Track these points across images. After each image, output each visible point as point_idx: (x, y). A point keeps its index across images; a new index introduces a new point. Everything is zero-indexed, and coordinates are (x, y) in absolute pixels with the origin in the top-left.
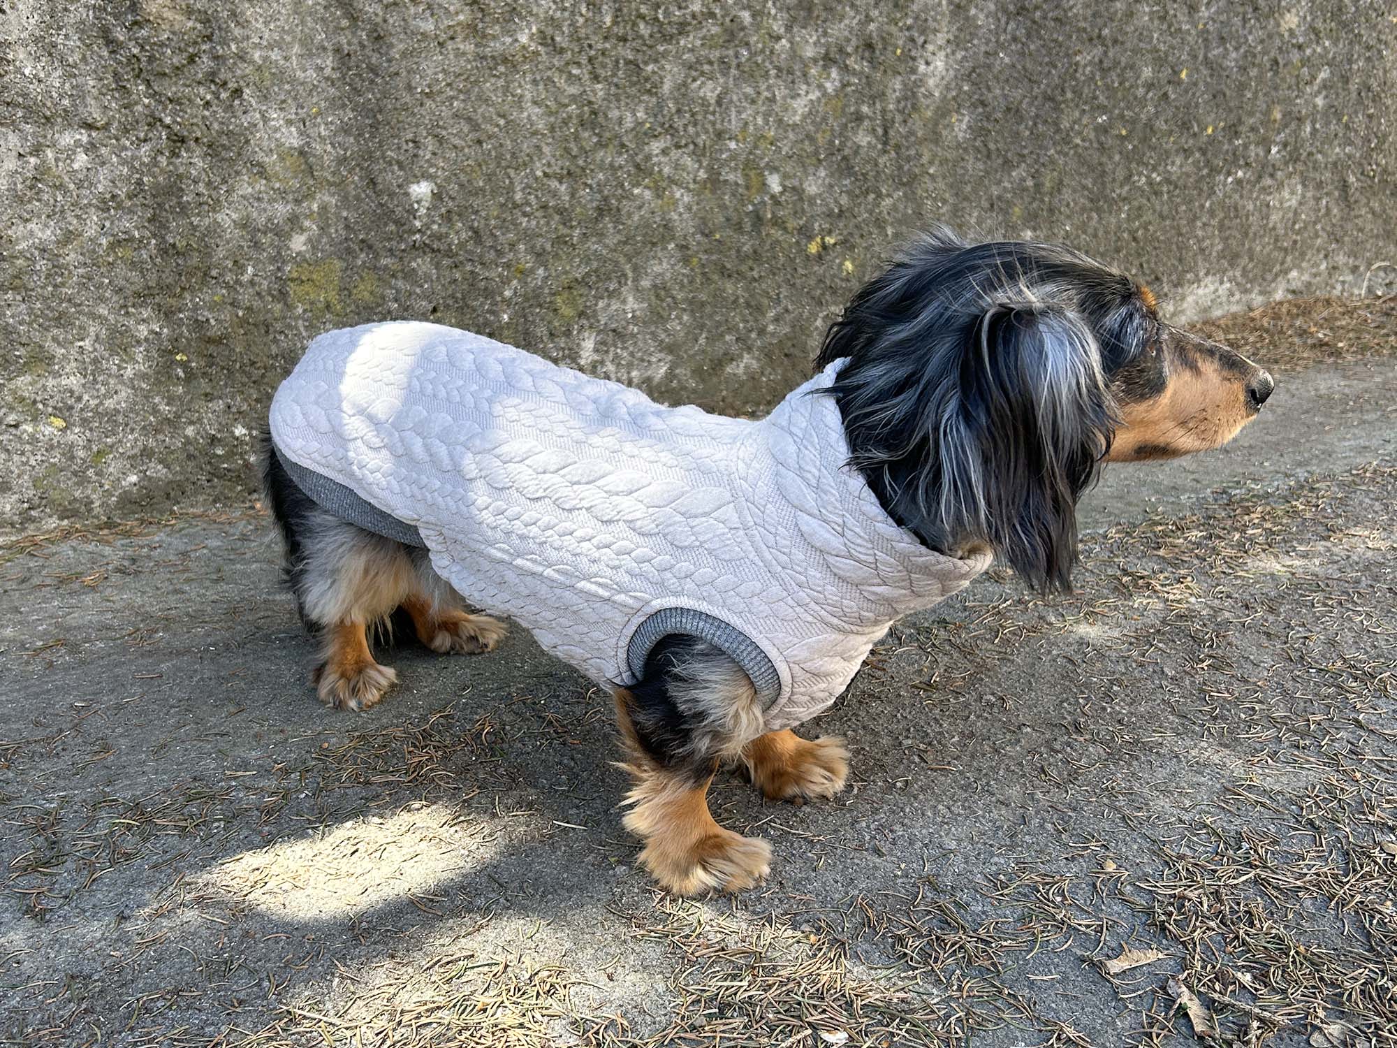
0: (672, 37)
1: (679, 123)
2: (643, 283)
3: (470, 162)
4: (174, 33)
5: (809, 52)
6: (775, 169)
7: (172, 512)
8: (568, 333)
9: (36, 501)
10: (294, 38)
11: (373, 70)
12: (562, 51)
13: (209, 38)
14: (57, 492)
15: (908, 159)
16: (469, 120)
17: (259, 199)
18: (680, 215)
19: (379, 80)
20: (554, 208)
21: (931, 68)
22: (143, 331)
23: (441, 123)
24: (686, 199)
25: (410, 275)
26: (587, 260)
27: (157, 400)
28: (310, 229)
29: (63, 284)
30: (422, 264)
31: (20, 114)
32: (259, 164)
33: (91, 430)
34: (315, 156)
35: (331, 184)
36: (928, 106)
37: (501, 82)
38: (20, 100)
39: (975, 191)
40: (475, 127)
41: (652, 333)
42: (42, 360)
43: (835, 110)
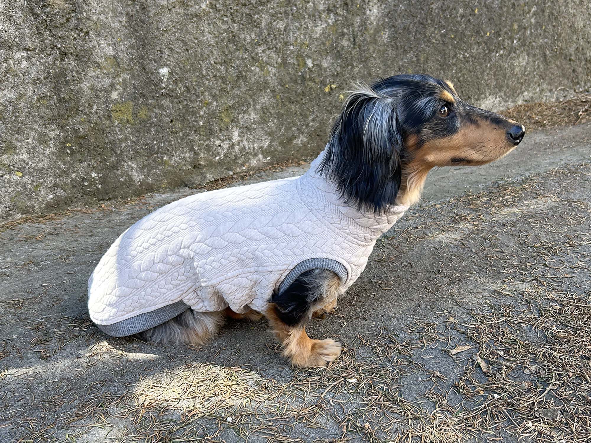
0: (264, 3)
1: (269, 39)
2: (257, 107)
3: (184, 59)
4: (60, 9)
5: (321, 7)
6: (309, 57)
7: (68, 210)
8: (227, 129)
9: (12, 207)
10: (109, 10)
11: (142, 21)
12: (219, 11)
13: (74, 11)
14: (20, 203)
15: (364, 51)
16: (183, 41)
17: (98, 77)
18: (271, 77)
19: (145, 26)
20: (219, 76)
21: (372, 12)
22: (52, 134)
23: (171, 43)
24: (273, 71)
25: (161, 107)
26: (234, 98)
27: (59, 163)
28: (119, 89)
29: (19, 116)
30: (166, 102)
32: (97, 63)
33: (33, 177)
34: (120, 58)
35: (127, 70)
36: (371, 28)
37: (195, 25)
39: (392, 63)
40: (185, 44)
41: (262, 128)
42: (11, 148)
43: (333, 31)
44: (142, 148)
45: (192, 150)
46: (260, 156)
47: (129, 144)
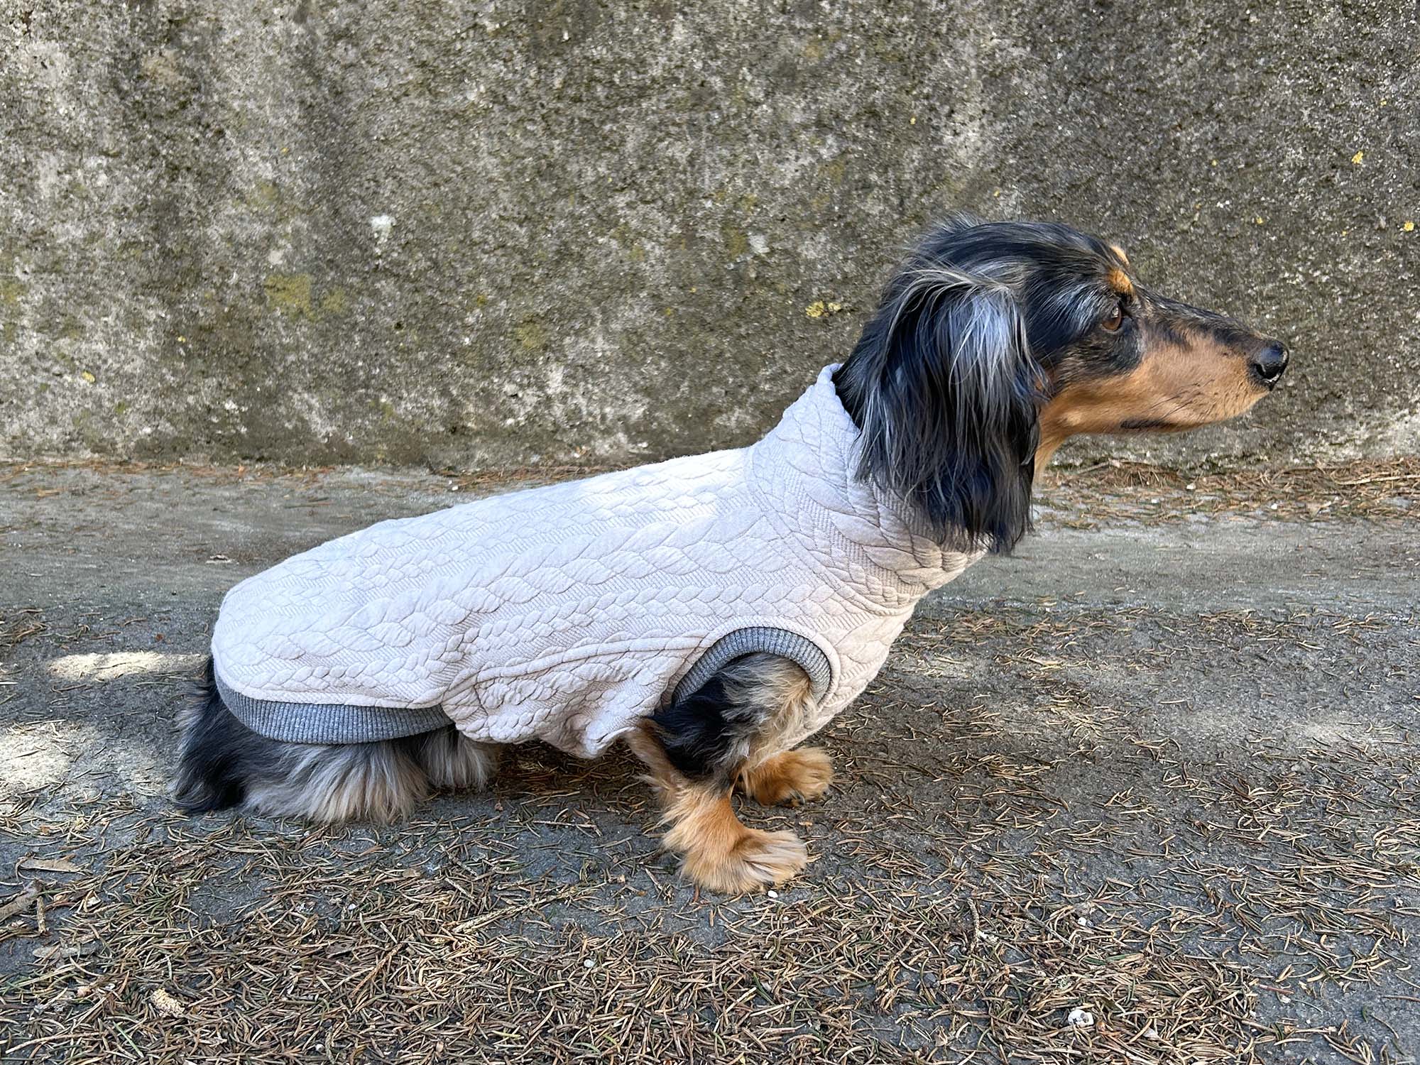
0: (631, 100)
1: (642, 179)
2: (613, 326)
3: (428, 202)
4: (167, 85)
5: (797, 118)
6: (760, 231)
7: (178, 463)
8: (533, 363)
9: (75, 435)
10: (267, 92)
11: (334, 119)
12: (514, 109)
13: (198, 89)
14: (91, 431)
16: (426, 165)
17: (242, 220)
18: (652, 266)
19: (339, 128)
20: (514, 248)
21: (962, 138)
22: (152, 315)
23: (399, 166)
24: (657, 251)
25: (375, 294)
26: (549, 297)
27: (164, 371)
28: (285, 247)
29: (90, 272)
30: (386, 286)
31: (56, 142)
32: (238, 191)
33: (114, 387)
34: (286, 187)
35: (303, 212)
37: (456, 134)
38: (56, 132)
40: (431, 171)
41: (626, 374)
42: (76, 328)
43: (833, 177)
44: (331, 370)
45: (444, 393)
46: (622, 437)
47: (306, 358)
